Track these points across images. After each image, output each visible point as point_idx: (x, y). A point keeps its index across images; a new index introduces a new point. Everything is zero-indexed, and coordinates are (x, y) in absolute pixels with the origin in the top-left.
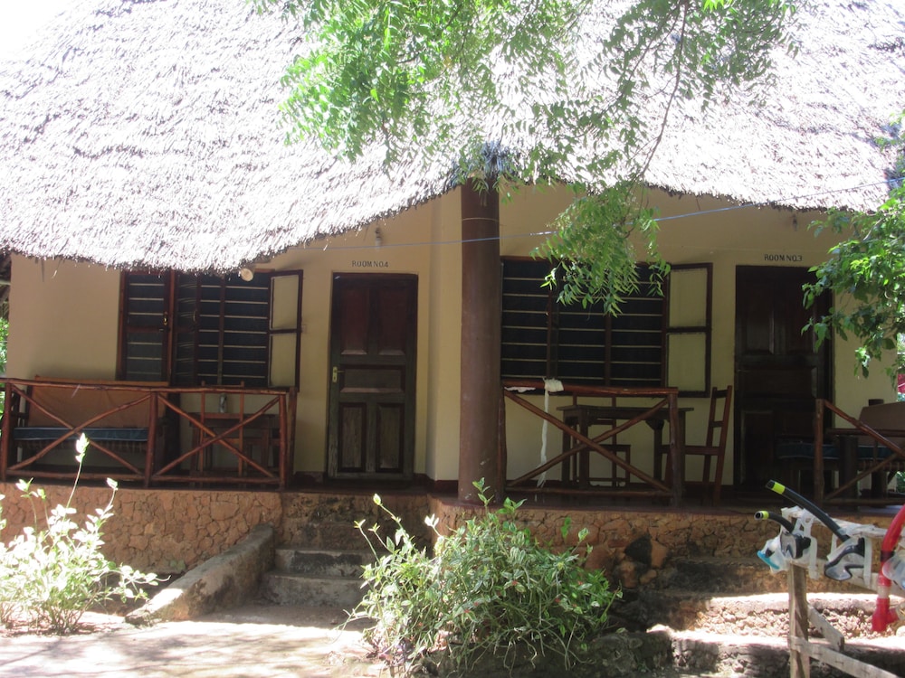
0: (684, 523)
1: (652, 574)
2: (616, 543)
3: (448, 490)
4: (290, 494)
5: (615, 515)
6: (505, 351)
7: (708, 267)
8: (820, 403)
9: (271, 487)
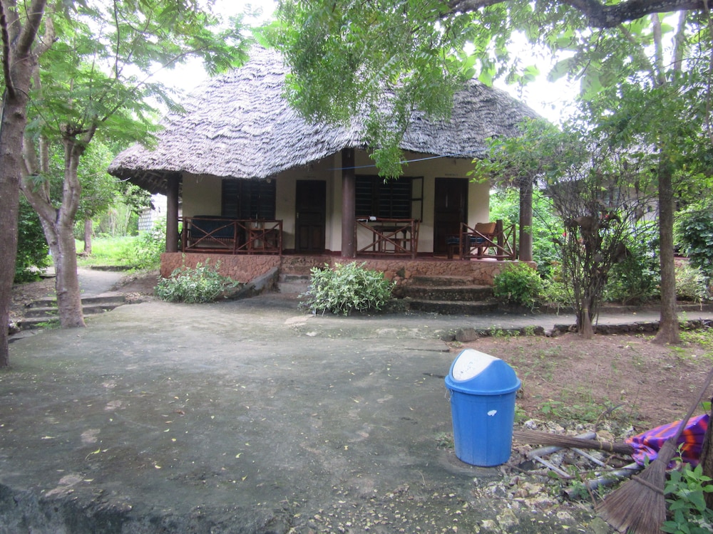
0: (416, 264)
1: (406, 280)
2: (394, 271)
3: (338, 254)
4: (284, 256)
5: (393, 261)
6: (357, 207)
7: (422, 178)
8: (461, 224)
9: (276, 254)
